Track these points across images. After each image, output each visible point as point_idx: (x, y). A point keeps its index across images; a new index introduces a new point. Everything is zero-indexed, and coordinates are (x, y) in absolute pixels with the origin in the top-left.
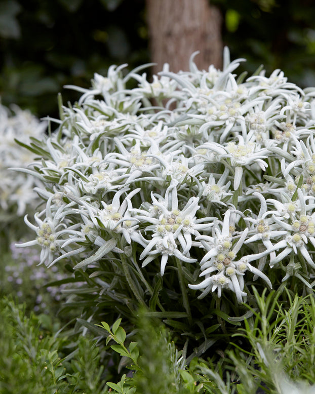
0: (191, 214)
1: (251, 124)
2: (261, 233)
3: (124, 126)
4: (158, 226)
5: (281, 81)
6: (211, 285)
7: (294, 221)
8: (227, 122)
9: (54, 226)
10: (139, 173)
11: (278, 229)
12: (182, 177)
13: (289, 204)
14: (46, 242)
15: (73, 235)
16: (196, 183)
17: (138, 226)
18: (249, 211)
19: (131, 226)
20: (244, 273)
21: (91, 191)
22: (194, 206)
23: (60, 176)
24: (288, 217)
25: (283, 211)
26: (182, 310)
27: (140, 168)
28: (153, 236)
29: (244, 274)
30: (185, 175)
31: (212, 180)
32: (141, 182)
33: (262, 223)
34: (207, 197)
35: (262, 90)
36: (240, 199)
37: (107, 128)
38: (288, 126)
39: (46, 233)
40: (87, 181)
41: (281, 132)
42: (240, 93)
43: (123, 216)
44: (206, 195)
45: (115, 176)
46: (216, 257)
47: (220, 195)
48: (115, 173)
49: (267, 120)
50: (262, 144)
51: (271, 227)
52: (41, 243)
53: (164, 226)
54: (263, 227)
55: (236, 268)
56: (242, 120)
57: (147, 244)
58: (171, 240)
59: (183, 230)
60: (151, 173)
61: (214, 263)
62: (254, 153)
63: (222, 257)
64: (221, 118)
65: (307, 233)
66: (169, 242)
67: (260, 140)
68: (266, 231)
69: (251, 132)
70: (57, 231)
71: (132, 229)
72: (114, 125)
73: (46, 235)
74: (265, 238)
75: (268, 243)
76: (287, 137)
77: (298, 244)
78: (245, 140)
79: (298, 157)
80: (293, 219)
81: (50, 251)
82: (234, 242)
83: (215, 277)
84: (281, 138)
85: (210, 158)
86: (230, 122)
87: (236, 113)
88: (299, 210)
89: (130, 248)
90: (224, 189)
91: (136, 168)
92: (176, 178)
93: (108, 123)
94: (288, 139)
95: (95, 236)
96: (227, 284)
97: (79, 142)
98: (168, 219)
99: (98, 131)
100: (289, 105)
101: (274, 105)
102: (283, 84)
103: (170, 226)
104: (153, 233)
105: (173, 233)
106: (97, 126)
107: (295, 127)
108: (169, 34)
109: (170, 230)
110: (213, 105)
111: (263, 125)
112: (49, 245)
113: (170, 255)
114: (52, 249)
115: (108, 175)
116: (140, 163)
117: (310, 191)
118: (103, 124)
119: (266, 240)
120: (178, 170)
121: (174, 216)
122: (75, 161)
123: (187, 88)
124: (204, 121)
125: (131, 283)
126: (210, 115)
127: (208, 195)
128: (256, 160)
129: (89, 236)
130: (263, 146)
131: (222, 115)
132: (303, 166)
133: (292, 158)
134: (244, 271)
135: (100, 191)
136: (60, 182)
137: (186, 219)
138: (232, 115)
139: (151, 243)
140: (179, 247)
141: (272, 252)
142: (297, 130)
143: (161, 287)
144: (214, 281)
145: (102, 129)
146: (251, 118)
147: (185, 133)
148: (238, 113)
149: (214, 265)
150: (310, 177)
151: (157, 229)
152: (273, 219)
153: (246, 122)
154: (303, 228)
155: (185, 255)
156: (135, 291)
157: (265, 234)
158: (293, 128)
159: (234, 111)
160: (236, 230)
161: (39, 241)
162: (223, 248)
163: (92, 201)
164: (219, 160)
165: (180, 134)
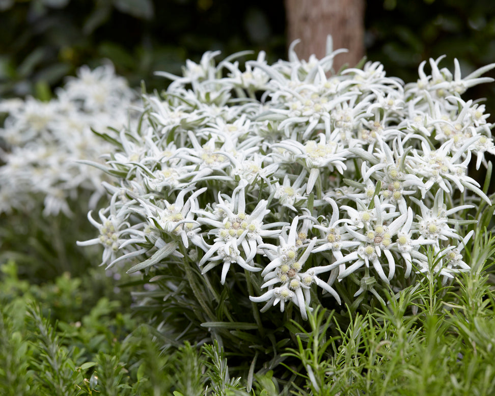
0: (257, 218)
1: (337, 122)
2: (331, 242)
3: (203, 119)
4: (222, 230)
5: (378, 75)
6: (274, 298)
7: (370, 231)
8: (311, 120)
9: (117, 225)
10: (208, 171)
11: (351, 240)
12: (252, 178)
13: (364, 212)
14: (108, 241)
15: (136, 235)
16: (266, 185)
17: (200, 229)
18: (322, 218)
19: (193, 228)
20: (310, 286)
21: (156, 189)
22: (262, 211)
23: (128, 171)
24: (361, 226)
25: (356, 219)
26: (252, 321)
27: (211, 165)
28: (215, 240)
29: (310, 288)
30: (256, 175)
31: (287, 181)
32: (214, 181)
33: (333, 232)
34: (280, 200)
35: (353, 85)
36: (317, 203)
37: (183, 121)
38: (376, 125)
39: (109, 231)
40: (154, 178)
41: (368, 132)
42: (328, 88)
43: (185, 217)
44: (279, 198)
45: (184, 173)
46: (280, 267)
47: (294, 198)
48: (184, 170)
49: (355, 117)
50: (345, 145)
51: (343, 237)
52: (103, 242)
53: (228, 231)
54: (333, 236)
55: (301, 281)
56: (326, 117)
57: (209, 249)
58: (234, 247)
59: (248, 236)
60: (223, 172)
61: (278, 274)
62: (335, 153)
63: (286, 268)
64: (304, 114)
65: (382, 246)
66: (231, 248)
67: (344, 140)
68: (336, 241)
69: (336, 130)
70: (120, 230)
71: (193, 232)
72: (193, 117)
73: (109, 234)
74: (335, 249)
75: (338, 255)
76: (373, 137)
77: (371, 258)
78: (327, 139)
79: (382, 161)
80: (368, 228)
81: (113, 250)
82: (300, 252)
83: (278, 289)
84: (367, 138)
85: (286, 157)
86: (314, 119)
87: (321, 109)
88: (375, 219)
89: (195, 252)
90: (300, 192)
91: (206, 165)
92: (246, 178)
93: (185, 115)
94: (374, 140)
95: (156, 237)
96: (291, 297)
97: (154, 134)
98: (233, 223)
99: (173, 123)
100: (378, 102)
101: (365, 102)
102: (379, 79)
103: (234, 231)
104: (215, 238)
105: (237, 238)
106: (173, 118)
107: (383, 126)
108: (306, 19)
109: (233, 236)
110: (298, 99)
111: (348, 124)
112: (111, 244)
113: (233, 262)
114: (114, 249)
115: (176, 172)
116: (211, 160)
117: (392, 198)
118: (180, 116)
119: (336, 250)
120: (249, 169)
121: (240, 220)
122: (146, 154)
123: (277, 80)
124: (287, 117)
125: (194, 289)
126: (293, 111)
127: (280, 198)
128: (334, 162)
129: (149, 237)
130: (346, 147)
131: (305, 110)
132: (385, 171)
133: (374, 161)
134: (309, 284)
135: (166, 188)
136: (128, 176)
137: (252, 224)
138: (317, 111)
139: (213, 248)
140: (243, 254)
141: (342, 264)
142: (384, 130)
143: (227, 295)
144: (277, 293)
145: (177, 122)
146: (337, 116)
147: (266, 129)
148: (324, 110)
149: (277, 276)
150: (392, 183)
151: (220, 233)
152: (345, 229)
153: (331, 119)
154: (378, 239)
155: (249, 263)
156: (199, 298)
157: (336, 244)
158: (382, 127)
159: (319, 106)
160: (308, 238)
161: (101, 240)
162: (288, 258)
163: (157, 199)
164: (294, 160)
165: (261, 130)
